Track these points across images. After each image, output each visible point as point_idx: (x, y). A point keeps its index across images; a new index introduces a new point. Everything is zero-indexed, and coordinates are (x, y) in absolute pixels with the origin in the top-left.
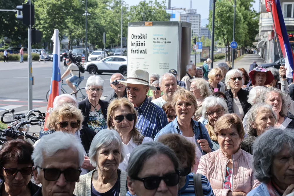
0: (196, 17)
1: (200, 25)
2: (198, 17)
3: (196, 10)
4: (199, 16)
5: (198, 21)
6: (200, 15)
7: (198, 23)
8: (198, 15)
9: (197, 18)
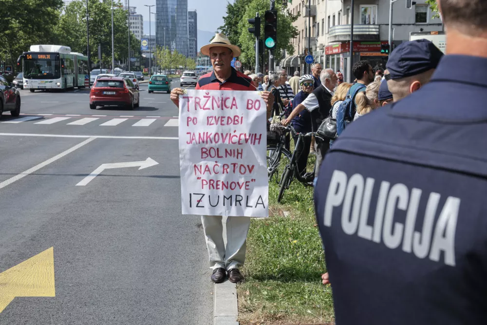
0: (136, 19)
1: (142, 32)
2: (138, 19)
3: (135, 8)
4: (140, 18)
5: (139, 25)
6: (141, 16)
7: (140, 30)
8: (138, 16)
9: (137, 21)
